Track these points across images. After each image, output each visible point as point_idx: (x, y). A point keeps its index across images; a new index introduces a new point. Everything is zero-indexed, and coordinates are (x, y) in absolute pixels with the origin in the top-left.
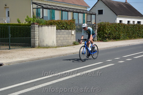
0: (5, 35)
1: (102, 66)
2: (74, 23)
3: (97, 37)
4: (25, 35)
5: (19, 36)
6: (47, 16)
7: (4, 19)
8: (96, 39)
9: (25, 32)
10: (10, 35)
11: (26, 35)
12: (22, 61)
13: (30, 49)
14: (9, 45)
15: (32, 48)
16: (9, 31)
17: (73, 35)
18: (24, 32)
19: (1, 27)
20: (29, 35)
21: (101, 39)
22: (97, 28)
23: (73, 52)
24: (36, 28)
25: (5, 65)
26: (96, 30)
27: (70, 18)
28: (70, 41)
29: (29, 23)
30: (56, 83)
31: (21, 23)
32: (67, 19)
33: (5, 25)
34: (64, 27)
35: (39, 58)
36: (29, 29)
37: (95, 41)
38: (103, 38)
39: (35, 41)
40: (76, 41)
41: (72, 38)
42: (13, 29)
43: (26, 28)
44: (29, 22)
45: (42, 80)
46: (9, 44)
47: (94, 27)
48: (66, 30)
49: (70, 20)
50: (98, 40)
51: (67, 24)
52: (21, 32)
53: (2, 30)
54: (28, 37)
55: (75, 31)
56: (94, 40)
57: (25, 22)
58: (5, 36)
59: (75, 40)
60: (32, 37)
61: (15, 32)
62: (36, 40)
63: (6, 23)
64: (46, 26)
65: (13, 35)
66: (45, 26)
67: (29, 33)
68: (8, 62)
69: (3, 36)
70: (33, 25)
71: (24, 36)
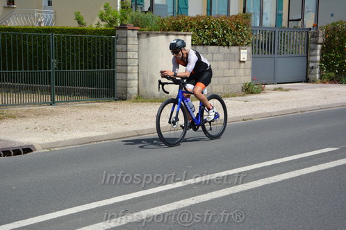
0: (40, 61)
1: (336, 159)
2: (247, 24)
3: (321, 69)
4: (98, 64)
5: (81, 65)
6: (165, 3)
7: (37, 12)
8: (318, 76)
9: (98, 53)
10: (54, 62)
11: (102, 60)
12: (89, 141)
13: (113, 105)
14: (50, 91)
15: (119, 102)
16: (53, 51)
17: (244, 62)
18: (94, 53)
19: (29, 37)
20: (110, 61)
21: (332, 74)
22: (321, 40)
23: (241, 114)
24: (130, 41)
25: (39, 150)
26: (319, 47)
27: (235, 10)
28: (233, 81)
29: (111, 26)
30: (191, 207)
31: (87, 27)
32: (225, 14)
33: (38, 31)
34: (216, 36)
35: (141, 131)
36: (110, 43)
37: (313, 82)
38: (341, 71)
39: (129, 82)
40: (253, 79)
41: (241, 72)
42: (64, 43)
43: (102, 40)
44: (111, 22)
45: (147, 196)
46: (50, 88)
47: (312, 36)
48: (221, 48)
49: (236, 17)
50: (323, 79)
51: (224, 28)
52: (86, 54)
53: (30, 47)
54: (106, 68)
55: (250, 49)
56: (310, 77)
57: (98, 24)
58: (40, 65)
59: (248, 80)
60: (118, 68)
61: (68, 54)
62: (130, 76)
63: (43, 25)
64: (163, 34)
65: (64, 61)
66: (157, 34)
67: (110, 57)
68: (47, 141)
69: (35, 63)
70: (123, 31)
71: (94, 64)
